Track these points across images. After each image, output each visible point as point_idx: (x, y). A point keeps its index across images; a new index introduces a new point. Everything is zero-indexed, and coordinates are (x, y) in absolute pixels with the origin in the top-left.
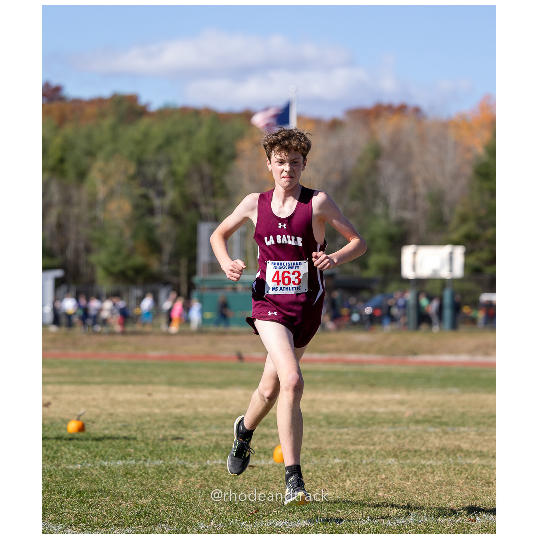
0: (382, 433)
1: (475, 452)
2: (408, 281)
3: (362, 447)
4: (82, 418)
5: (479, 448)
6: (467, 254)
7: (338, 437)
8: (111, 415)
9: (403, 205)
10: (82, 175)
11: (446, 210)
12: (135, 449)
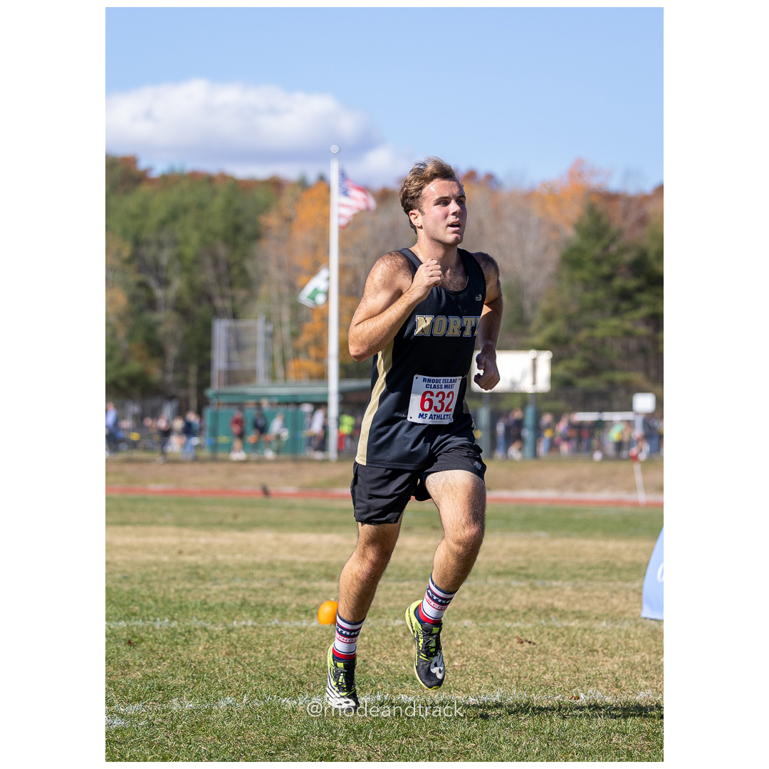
2: (479, 395)
6: (554, 362)
7: (398, 593)
11: (527, 305)
12: (141, 606)
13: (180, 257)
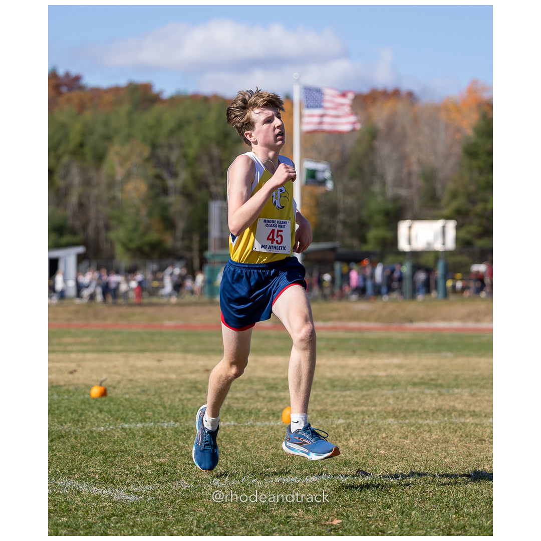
0: (382, 396)
1: (469, 412)
2: (404, 253)
3: (364, 409)
4: (104, 384)
5: (472, 408)
6: (458, 228)
7: (341, 399)
8: (131, 380)
9: (399, 183)
10: (100, 158)
11: (438, 186)
12: (154, 412)
13: (185, 156)
